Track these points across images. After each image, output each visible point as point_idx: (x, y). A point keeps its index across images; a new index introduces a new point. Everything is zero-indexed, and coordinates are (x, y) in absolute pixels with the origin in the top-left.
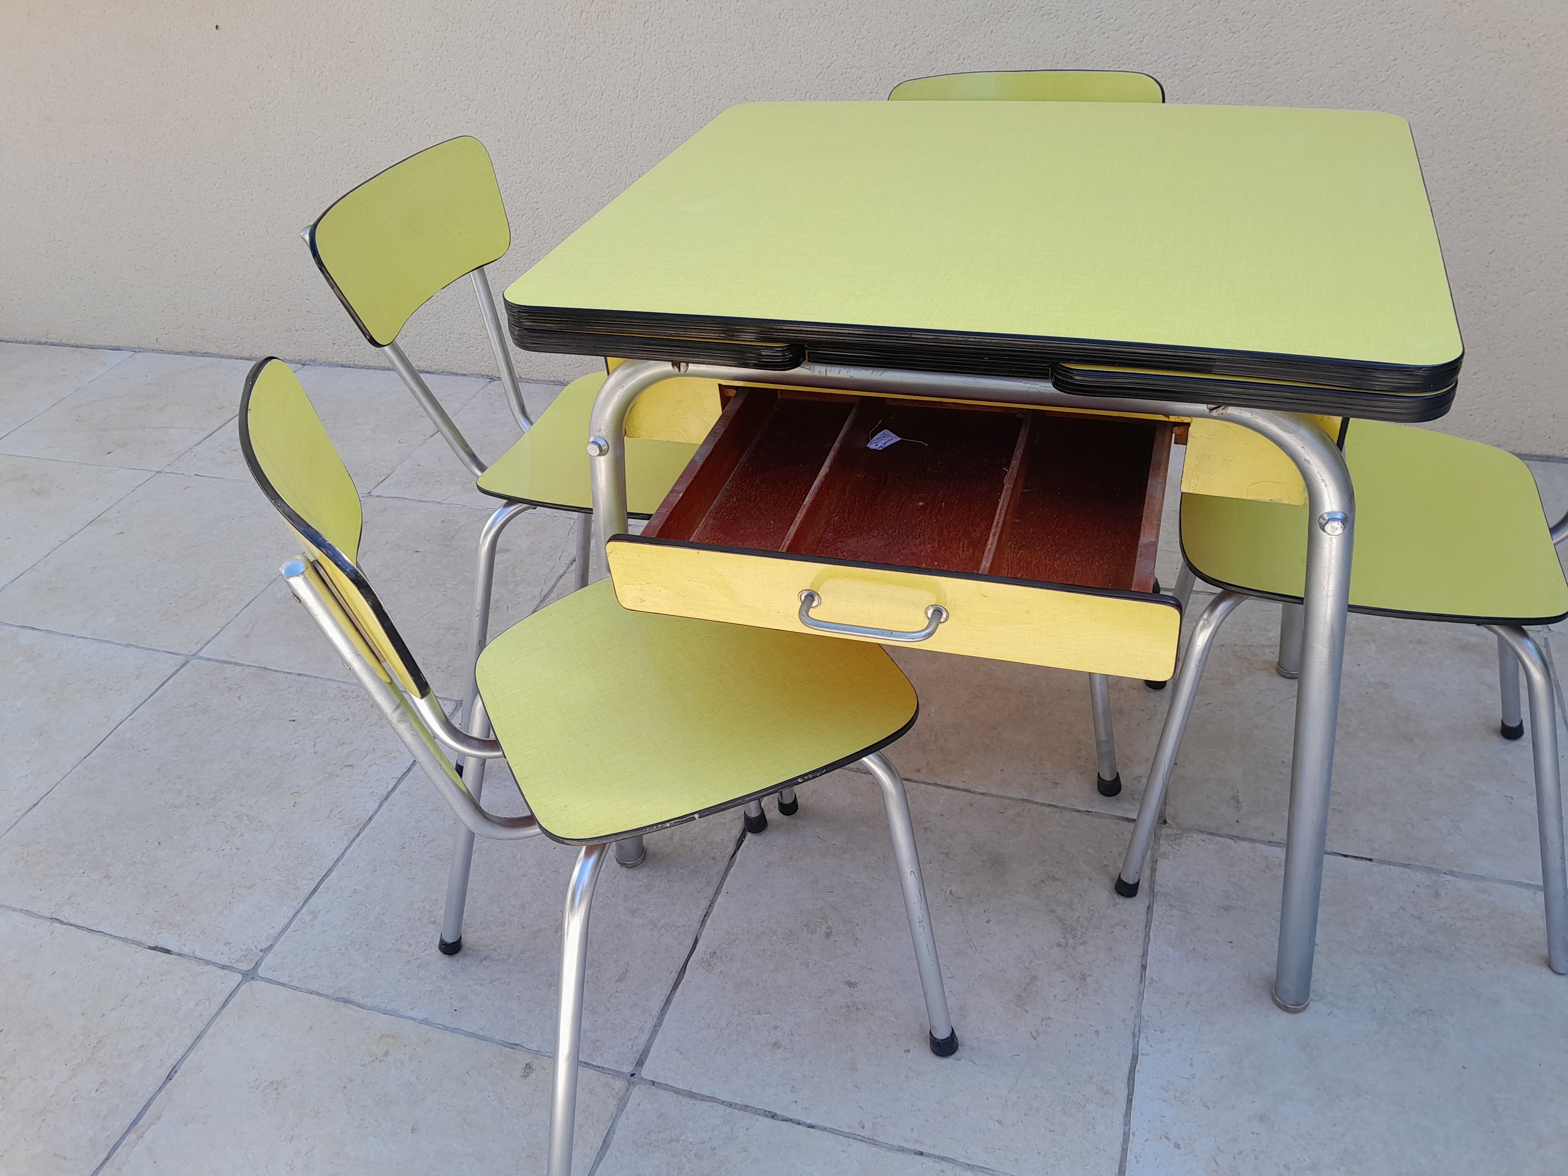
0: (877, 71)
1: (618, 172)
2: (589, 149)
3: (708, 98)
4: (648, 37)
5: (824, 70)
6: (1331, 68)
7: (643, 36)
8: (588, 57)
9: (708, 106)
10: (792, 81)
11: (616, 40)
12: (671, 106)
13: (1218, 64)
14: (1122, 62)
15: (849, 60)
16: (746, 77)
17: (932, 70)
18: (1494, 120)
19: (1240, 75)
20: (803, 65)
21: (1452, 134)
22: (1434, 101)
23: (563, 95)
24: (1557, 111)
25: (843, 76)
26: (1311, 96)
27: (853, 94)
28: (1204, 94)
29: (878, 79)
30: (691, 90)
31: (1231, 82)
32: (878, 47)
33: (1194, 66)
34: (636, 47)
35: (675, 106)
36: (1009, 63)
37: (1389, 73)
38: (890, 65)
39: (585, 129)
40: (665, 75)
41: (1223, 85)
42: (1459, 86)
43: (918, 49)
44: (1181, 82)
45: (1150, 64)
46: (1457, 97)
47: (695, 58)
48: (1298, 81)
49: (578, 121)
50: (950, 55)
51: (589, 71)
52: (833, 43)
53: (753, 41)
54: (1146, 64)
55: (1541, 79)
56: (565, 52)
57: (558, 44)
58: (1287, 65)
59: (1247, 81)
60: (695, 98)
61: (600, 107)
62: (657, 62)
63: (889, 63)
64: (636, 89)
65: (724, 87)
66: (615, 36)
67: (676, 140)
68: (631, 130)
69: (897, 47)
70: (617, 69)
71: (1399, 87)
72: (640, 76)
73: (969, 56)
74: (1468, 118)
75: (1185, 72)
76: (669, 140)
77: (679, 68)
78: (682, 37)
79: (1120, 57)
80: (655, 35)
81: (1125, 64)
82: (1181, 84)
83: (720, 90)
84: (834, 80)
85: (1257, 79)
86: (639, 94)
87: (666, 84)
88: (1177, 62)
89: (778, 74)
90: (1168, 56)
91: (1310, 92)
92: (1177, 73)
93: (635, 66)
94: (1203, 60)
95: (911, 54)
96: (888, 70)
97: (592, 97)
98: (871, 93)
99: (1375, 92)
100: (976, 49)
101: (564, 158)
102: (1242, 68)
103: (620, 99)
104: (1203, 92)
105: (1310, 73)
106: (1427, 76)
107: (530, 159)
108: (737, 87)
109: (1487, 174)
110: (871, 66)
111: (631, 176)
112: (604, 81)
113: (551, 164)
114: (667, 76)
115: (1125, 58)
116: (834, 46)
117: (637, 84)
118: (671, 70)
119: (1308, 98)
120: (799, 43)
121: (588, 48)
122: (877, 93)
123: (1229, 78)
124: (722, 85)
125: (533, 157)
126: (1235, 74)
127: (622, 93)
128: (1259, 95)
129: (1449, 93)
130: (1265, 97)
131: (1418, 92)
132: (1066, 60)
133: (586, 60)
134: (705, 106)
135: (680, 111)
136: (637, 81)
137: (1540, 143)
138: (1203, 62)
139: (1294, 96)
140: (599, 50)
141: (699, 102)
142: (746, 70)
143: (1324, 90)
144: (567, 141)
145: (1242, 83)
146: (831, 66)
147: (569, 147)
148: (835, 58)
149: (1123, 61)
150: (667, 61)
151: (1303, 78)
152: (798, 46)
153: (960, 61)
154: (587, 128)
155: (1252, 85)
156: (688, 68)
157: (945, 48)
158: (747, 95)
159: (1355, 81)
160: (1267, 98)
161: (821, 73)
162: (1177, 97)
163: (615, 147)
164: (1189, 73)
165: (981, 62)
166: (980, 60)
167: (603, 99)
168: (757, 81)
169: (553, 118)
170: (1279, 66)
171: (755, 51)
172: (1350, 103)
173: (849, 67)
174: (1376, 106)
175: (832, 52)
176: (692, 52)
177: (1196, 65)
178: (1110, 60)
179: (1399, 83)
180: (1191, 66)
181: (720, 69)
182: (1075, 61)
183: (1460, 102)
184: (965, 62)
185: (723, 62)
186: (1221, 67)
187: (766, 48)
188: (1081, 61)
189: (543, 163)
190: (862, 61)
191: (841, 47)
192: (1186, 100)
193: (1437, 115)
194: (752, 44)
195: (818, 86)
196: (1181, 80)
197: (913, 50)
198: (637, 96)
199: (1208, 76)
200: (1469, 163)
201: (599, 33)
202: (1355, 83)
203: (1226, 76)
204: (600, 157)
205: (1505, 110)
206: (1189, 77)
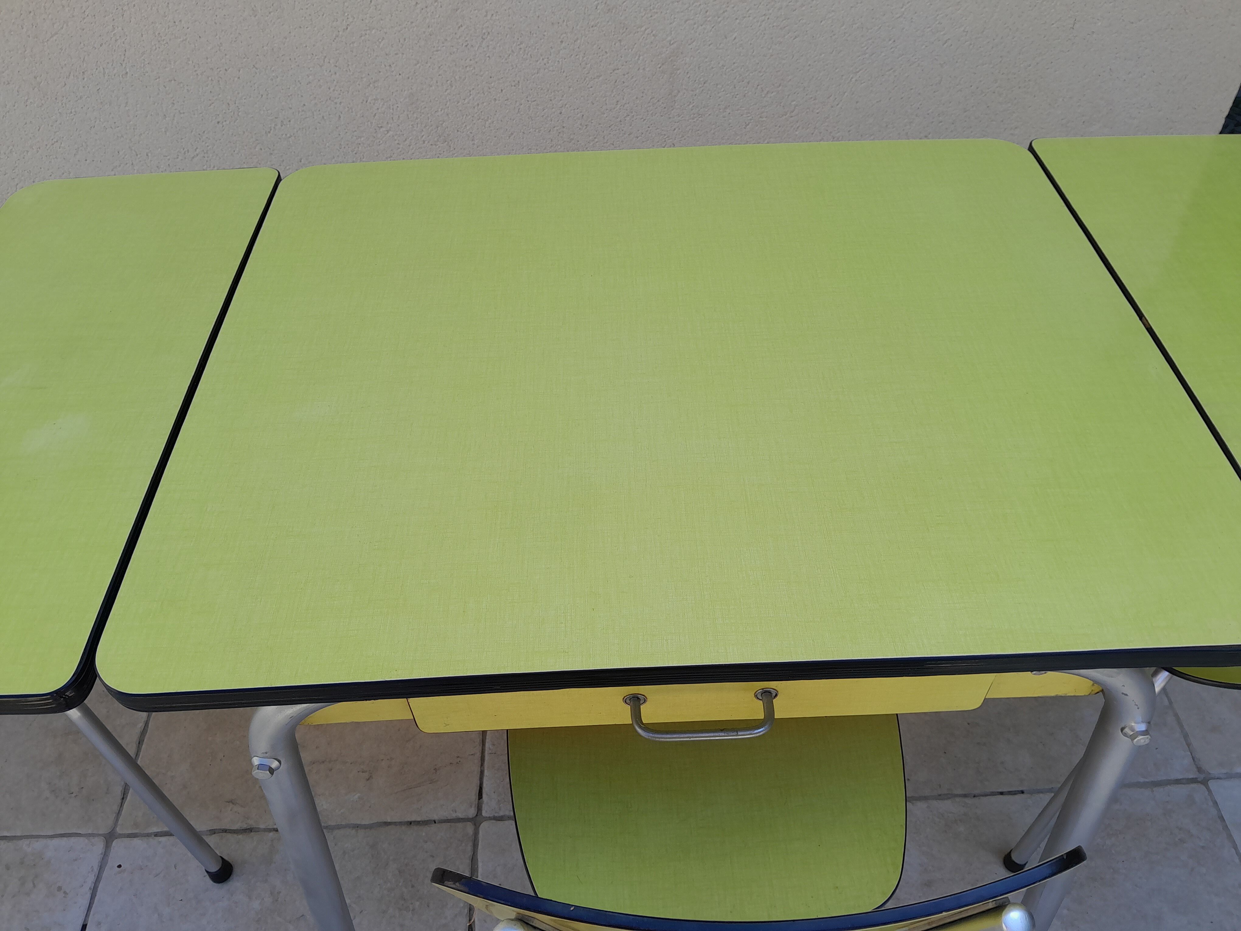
0: (399, 31)
1: (121, 153)
2: (81, 133)
3: (212, 69)
4: (125, 8)
5: (341, 33)
6: (852, 7)
7: (120, 8)
8: (56, 34)
9: (213, 78)
10: (306, 46)
11: (86, 13)
12: (170, 81)
13: (747, 9)
14: (653, 11)
15: (367, 21)
16: (252, 44)
17: (459, 27)
18: (993, 48)
19: (768, 19)
20: (316, 29)
21: (957, 62)
22: (942, 33)
23: (35, 78)
24: (1044, 37)
25: (363, 38)
26: (834, 35)
27: (377, 56)
28: (735, 38)
29: (402, 41)
30: (190, 62)
31: (760, 26)
32: (397, 7)
33: (724, 12)
34: (114, 20)
35: (175, 80)
36: (540, 17)
37: (903, 9)
38: (414, 24)
39: (71, 112)
40: (156, 49)
41: (752, 29)
42: (964, 18)
43: (441, 7)
44: (713, 27)
45: (682, 12)
46: (962, 29)
47: (188, 28)
48: (821, 22)
49: (60, 104)
50: (477, 11)
51: (61, 49)
52: (346, 4)
53: (253, 6)
54: (678, 12)
55: (1032, 10)
56: (25, 30)
57: (13, 21)
58: (811, 7)
59: (775, 24)
60: (196, 71)
61: (84, 87)
62: (142, 35)
63: (412, 23)
64: (124, 65)
65: (227, 57)
66: (84, 8)
67: (182, 115)
68: (127, 108)
69: (418, 6)
70: (95, 46)
71: (912, 22)
72: (125, 51)
73: (497, 12)
74: (971, 46)
75: (716, 18)
76: (174, 116)
77: (170, 40)
78: (168, 6)
79: (652, 7)
80: (134, 6)
81: (657, 13)
82: (713, 29)
83: (223, 60)
84: (353, 43)
85: (784, 22)
86: (128, 70)
87: (158, 57)
88: (708, 9)
89: (288, 40)
90: (699, 3)
91: (833, 31)
92: (708, 19)
93: (116, 40)
94: (733, 6)
95: (435, 13)
96: (411, 30)
97: (71, 77)
98: (396, 54)
99: (891, 28)
100: (503, 4)
101: (53, 144)
102: (770, 11)
103: (106, 77)
104: (734, 36)
105: (833, 14)
106: (937, 11)
107: (10, 148)
108: (244, 56)
109: (986, 95)
110: (392, 27)
111: (137, 155)
112: (82, 59)
113: (38, 152)
114: (158, 49)
115: (656, 7)
116: (347, 7)
117: (124, 60)
118: (161, 42)
119: (831, 37)
120: (307, 6)
121: (53, 24)
122: (403, 54)
123: (758, 21)
124: (226, 55)
125: (13, 146)
126: (763, 17)
127: (107, 71)
128: (786, 37)
129: (955, 25)
130: (792, 38)
131: (928, 26)
132: (599, 11)
133: (55, 38)
134: (210, 78)
135: (182, 85)
136: (123, 57)
137: (1030, 66)
138: (733, 7)
139: (818, 35)
140: (67, 25)
141: (202, 74)
142: (250, 37)
143: (845, 29)
144: (52, 126)
145: (771, 26)
146: (347, 28)
147: (55, 133)
148: (351, 20)
149: (655, 10)
150: (154, 33)
151: (826, 18)
152: (307, 9)
153: (489, 17)
154: (73, 110)
155: (779, 27)
156: (182, 39)
157: (470, 4)
158: (256, 63)
159: (873, 19)
160: (794, 39)
161: (337, 36)
162: (710, 42)
163: (111, 128)
164: (719, 19)
165: (510, 17)
166: (509, 16)
167: (85, 79)
168: (265, 48)
169: (28, 103)
170: (804, 8)
171: (257, 17)
172: (869, 39)
173: (368, 28)
174: (892, 40)
175: (346, 14)
176: (183, 22)
177: (726, 11)
178: (642, 9)
179: (912, 18)
180: (721, 11)
181: (220, 38)
182: (607, 13)
183: (965, 33)
184: (494, 18)
185: (222, 31)
186: (750, 12)
187: (270, 13)
188: (614, 11)
189: (28, 152)
190: (381, 22)
191: (356, 8)
192: (718, 45)
193: (945, 46)
194: (253, 10)
195: (336, 50)
196: (713, 26)
197: (436, 8)
198: (127, 73)
199: (738, 21)
200: (971, 86)
201: (63, 7)
202: (874, 20)
203: (755, 20)
204: (96, 140)
205: (1002, 38)
206: (720, 22)
